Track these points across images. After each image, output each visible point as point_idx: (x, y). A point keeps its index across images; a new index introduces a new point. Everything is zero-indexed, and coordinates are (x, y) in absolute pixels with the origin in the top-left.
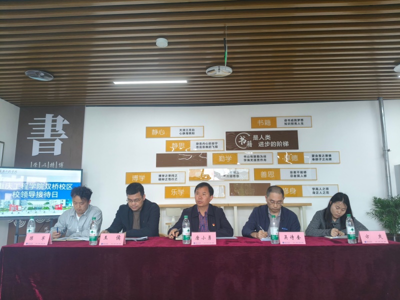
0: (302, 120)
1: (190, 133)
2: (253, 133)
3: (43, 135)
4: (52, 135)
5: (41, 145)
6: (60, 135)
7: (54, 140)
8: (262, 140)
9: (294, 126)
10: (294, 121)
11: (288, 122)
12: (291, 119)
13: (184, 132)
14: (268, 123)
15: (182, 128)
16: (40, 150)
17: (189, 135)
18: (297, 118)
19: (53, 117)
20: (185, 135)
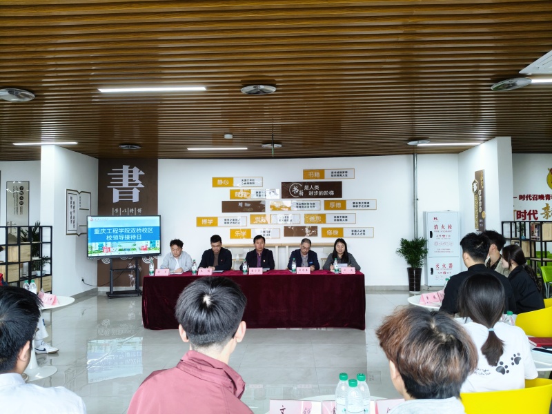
0: (346, 172)
1: (251, 183)
2: (304, 184)
3: (121, 185)
4: (129, 185)
5: (120, 193)
6: (137, 184)
7: (132, 189)
8: (312, 190)
9: (339, 177)
10: (340, 173)
11: (334, 174)
12: (337, 171)
13: (245, 182)
14: (317, 174)
15: (244, 179)
16: (120, 197)
17: (249, 185)
18: (342, 171)
19: (129, 168)
20: (247, 185)
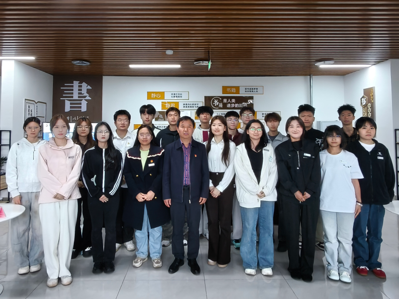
0: (257, 89)
1: (179, 97)
2: (223, 98)
3: (72, 97)
4: (79, 97)
5: (71, 104)
6: (85, 97)
7: (81, 100)
8: (229, 103)
9: (252, 93)
10: (251, 90)
11: (247, 90)
12: (249, 88)
13: (174, 95)
14: (234, 90)
15: (173, 93)
16: (71, 107)
17: (178, 98)
18: (254, 88)
19: (79, 83)
20: (176, 98)
